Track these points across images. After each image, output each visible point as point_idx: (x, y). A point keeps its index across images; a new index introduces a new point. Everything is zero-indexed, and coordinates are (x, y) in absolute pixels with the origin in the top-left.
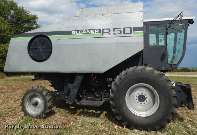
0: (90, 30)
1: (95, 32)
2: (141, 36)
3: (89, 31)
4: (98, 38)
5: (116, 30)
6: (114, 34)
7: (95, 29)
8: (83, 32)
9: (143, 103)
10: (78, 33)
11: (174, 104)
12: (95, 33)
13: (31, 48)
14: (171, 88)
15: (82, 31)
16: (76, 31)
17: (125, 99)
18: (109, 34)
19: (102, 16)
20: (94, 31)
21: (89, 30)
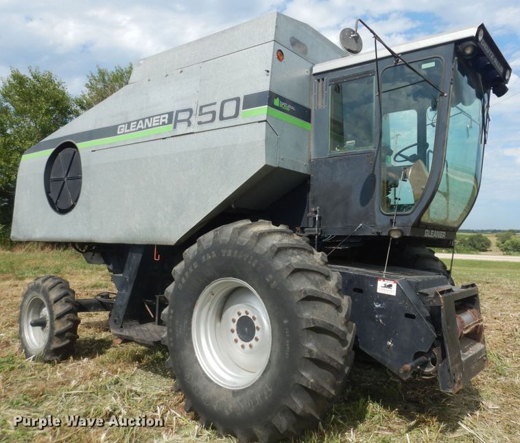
0: (151, 119)
1: (161, 123)
2: (259, 122)
3: (150, 121)
4: (165, 138)
5: (204, 110)
6: (200, 123)
7: (160, 115)
8: (139, 127)
9: (247, 344)
10: (128, 131)
11: (308, 356)
12: (159, 125)
13: (52, 177)
14: (303, 296)
15: (135, 123)
16: (125, 124)
17: (190, 325)
18: (189, 124)
19: (181, 72)
20: (159, 119)
21: (149, 118)
